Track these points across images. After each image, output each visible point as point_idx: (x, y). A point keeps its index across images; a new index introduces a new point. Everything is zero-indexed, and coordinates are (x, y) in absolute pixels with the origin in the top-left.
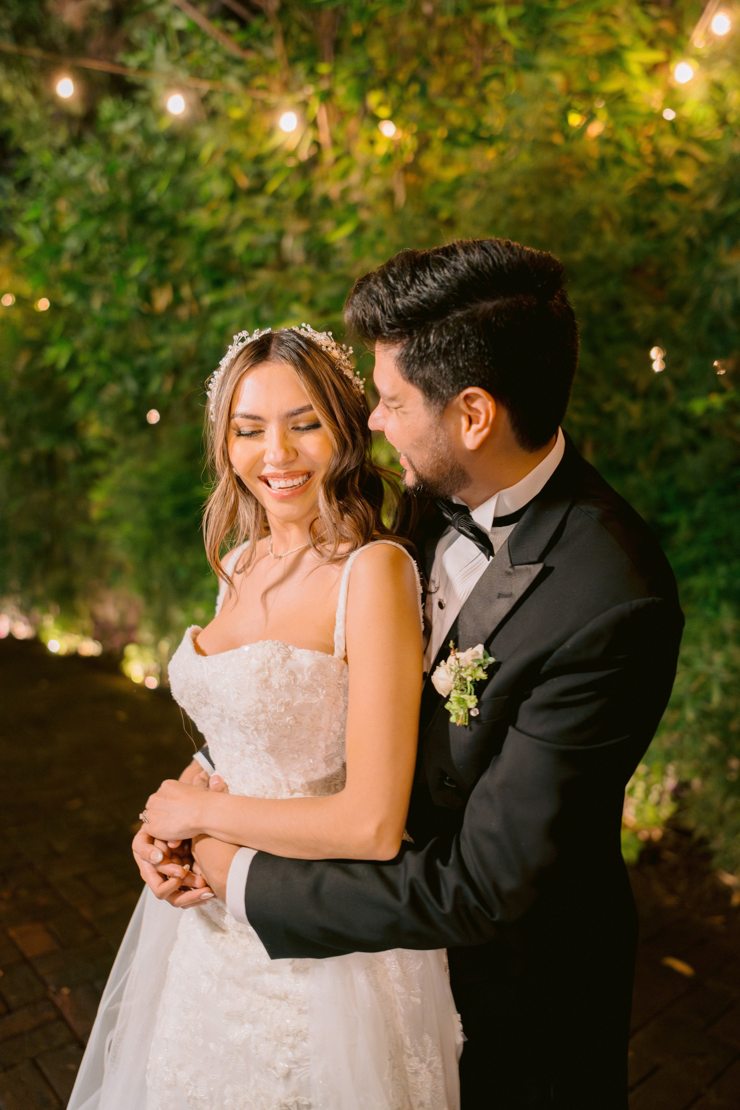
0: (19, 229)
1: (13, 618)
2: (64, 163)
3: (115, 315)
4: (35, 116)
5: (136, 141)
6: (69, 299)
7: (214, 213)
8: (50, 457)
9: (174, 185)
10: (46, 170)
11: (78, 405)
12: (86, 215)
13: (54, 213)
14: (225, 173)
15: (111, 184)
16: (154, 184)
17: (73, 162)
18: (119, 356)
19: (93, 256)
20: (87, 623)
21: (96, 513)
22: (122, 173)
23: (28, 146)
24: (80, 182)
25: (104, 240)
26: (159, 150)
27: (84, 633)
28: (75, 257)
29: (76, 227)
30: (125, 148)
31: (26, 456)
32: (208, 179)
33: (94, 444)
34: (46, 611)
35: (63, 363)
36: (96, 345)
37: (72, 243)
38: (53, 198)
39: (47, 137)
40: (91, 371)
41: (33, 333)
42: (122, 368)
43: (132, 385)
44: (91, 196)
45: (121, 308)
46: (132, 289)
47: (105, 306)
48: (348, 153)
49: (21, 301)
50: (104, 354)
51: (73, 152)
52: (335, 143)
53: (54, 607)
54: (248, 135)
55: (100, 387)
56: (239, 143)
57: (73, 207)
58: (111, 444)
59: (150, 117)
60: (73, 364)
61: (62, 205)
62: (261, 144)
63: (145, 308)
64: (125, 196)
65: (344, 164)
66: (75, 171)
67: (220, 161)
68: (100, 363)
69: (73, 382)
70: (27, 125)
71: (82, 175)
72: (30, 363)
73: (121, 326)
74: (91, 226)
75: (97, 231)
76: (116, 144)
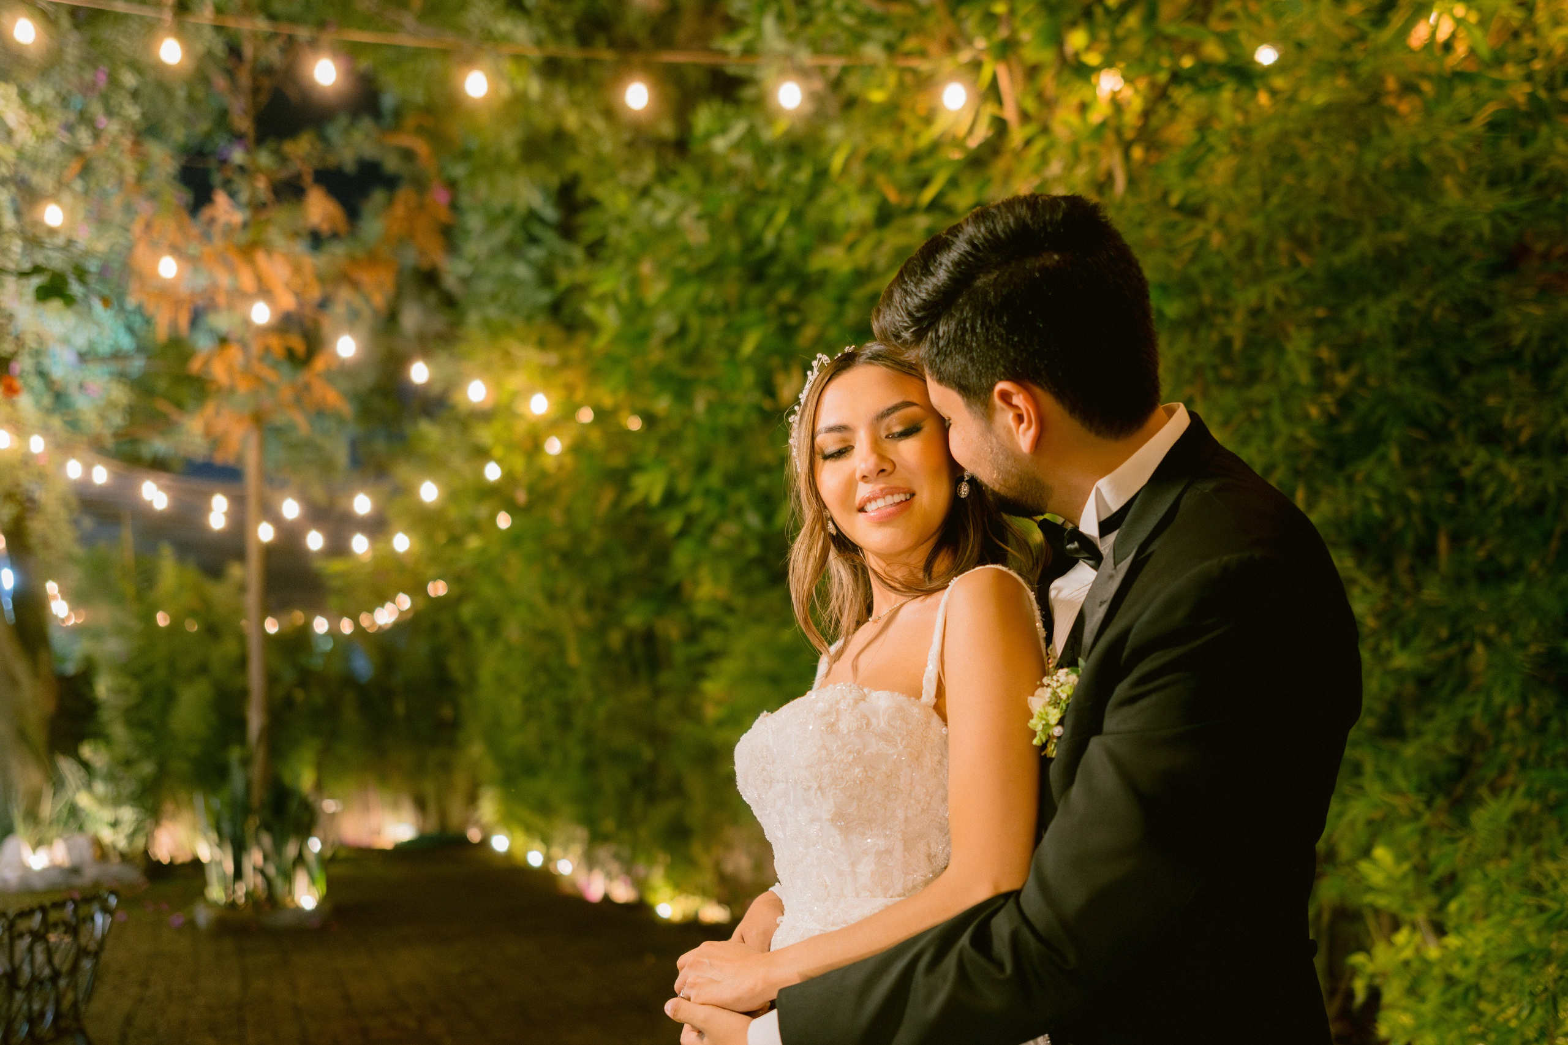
0: (590, 310)
1: (609, 876)
2: (646, 206)
3: (724, 418)
4: (607, 147)
5: (745, 161)
6: (662, 404)
7: (851, 247)
8: (649, 637)
9: (796, 217)
10: (622, 221)
11: (682, 557)
12: (681, 278)
13: (635, 283)
14: (867, 186)
15: (713, 230)
16: (769, 219)
17: (660, 204)
18: (734, 481)
19: (692, 339)
20: (708, 878)
21: (712, 712)
22: (727, 210)
23: (600, 192)
24: (671, 230)
25: (707, 311)
26: (777, 169)
27: (704, 893)
28: (668, 342)
29: (667, 296)
30: (732, 173)
31: (615, 639)
32: (844, 198)
33: (701, 610)
34: (651, 862)
35: (656, 496)
36: (703, 466)
37: (665, 322)
38: (634, 261)
39: (624, 176)
40: (695, 505)
41: (617, 461)
42: (740, 497)
43: (753, 519)
44: (686, 250)
45: (733, 408)
46: (748, 377)
47: (711, 408)
48: (1045, 130)
49: (601, 415)
50: (714, 479)
51: (658, 191)
52: (1025, 117)
53: (663, 858)
54: (900, 126)
55: (712, 529)
56: (885, 140)
57: (661, 267)
58: (728, 609)
59: (760, 121)
60: (671, 499)
61: (646, 268)
62: (916, 136)
63: (767, 404)
64: (734, 244)
65: (1039, 145)
66: (662, 217)
67: (858, 171)
68: (708, 492)
69: (674, 524)
70: (599, 161)
71: (674, 220)
72: (616, 504)
73: (735, 436)
74: (687, 292)
75: (696, 298)
76: (719, 169)
